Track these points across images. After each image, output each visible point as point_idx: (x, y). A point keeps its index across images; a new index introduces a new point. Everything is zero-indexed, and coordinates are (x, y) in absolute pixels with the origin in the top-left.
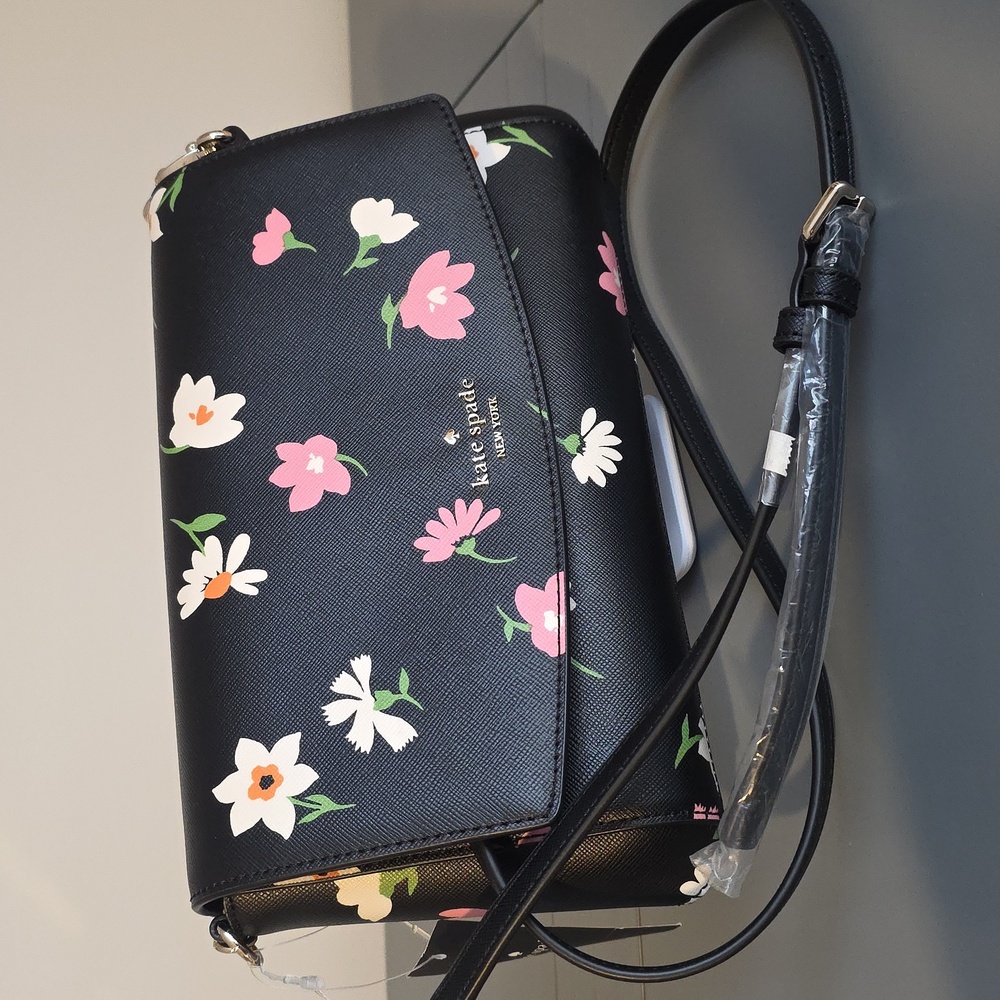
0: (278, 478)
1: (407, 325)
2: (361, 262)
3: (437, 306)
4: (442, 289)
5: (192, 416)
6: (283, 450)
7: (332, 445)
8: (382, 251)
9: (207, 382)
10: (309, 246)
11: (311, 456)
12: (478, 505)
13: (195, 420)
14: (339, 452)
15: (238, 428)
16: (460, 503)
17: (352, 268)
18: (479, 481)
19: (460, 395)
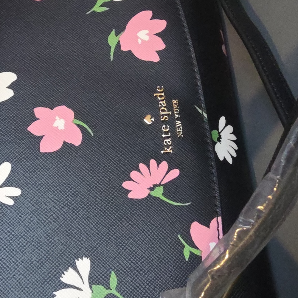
0: (34, 129)
1: (124, 48)
2: (98, 9)
3: (143, 41)
4: (147, 32)
6: (39, 111)
7: (71, 113)
8: (110, 4)
11: (57, 118)
12: (164, 165)
14: (75, 118)
15: (11, 93)
16: (153, 162)
17: (91, 11)
18: (166, 150)
19: (155, 95)
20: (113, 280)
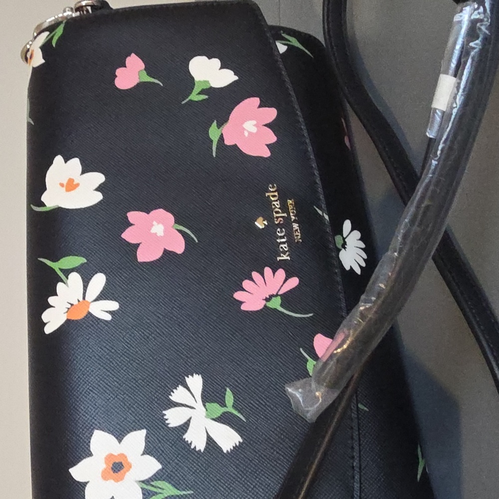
0: (128, 235)
1: (228, 142)
2: (195, 97)
3: (250, 133)
4: (254, 122)
5: (62, 185)
6: (132, 216)
7: (170, 218)
8: (210, 91)
9: (75, 163)
10: (156, 81)
11: (155, 223)
12: (281, 273)
13: (64, 189)
14: (177, 222)
15: (99, 197)
16: (268, 271)
17: (187, 100)
18: (283, 256)
19: (267, 194)
20: (229, 397)
